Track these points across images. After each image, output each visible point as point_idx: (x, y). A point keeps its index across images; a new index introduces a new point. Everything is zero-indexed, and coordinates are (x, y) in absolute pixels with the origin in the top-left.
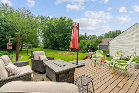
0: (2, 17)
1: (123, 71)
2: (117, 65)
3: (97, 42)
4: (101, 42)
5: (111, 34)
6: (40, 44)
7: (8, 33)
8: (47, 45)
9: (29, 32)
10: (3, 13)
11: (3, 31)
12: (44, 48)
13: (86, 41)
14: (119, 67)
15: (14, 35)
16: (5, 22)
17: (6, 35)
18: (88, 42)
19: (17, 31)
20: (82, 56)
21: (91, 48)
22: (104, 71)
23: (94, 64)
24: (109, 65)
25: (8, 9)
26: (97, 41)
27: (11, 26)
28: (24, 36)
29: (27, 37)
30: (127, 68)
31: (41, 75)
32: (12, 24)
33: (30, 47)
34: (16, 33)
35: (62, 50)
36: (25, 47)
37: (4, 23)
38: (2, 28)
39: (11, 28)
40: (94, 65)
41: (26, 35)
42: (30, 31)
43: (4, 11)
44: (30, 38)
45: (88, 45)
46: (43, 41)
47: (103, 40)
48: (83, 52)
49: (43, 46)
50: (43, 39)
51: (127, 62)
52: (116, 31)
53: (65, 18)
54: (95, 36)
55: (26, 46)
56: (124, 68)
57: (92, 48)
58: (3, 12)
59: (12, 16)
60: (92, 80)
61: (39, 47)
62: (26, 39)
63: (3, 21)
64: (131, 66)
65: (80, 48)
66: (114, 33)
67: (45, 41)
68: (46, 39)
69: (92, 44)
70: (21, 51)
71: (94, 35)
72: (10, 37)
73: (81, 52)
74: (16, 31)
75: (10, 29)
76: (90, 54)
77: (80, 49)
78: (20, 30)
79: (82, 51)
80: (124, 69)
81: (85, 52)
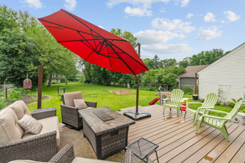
0: (20, 34)
1: (218, 132)
2: (207, 120)
3: (175, 72)
4: (183, 72)
5: (203, 57)
6: (79, 75)
7: (28, 59)
8: (91, 77)
9: (60, 57)
10: (22, 27)
11: (21, 56)
12: (86, 82)
13: (156, 70)
14: (210, 122)
15: (37, 62)
16: (24, 41)
17: (25, 62)
18: (160, 72)
19: (42, 55)
20: (148, 98)
21: (166, 83)
22: (184, 129)
23: (167, 115)
24: (193, 118)
25: (29, 21)
26: (176, 70)
27: (34, 48)
28: (53, 64)
29: (58, 65)
30: (227, 125)
31: (75, 133)
32: (34, 44)
33: (63, 81)
34: (40, 59)
35: (114, 86)
36: (55, 81)
37: (22, 44)
38: (20, 52)
39: (33, 51)
40: (168, 117)
41: (56, 61)
42: (62, 56)
43: (23, 24)
44: (62, 66)
45: (160, 78)
46: (84, 71)
47: (188, 69)
48: (151, 90)
49: (84, 79)
50: (84, 67)
51: (226, 115)
52: (212, 51)
53: (119, 31)
54: (174, 60)
55: (57, 79)
56: (220, 124)
57: (168, 84)
58: (21, 25)
59: (34, 32)
60: (156, 149)
61: (77, 80)
62: (57, 68)
63: (21, 41)
64: (237, 120)
65: (146, 82)
66: (210, 55)
67: (87, 70)
68: (89, 68)
69: (167, 77)
70: (48, 86)
71: (171, 60)
72: (32, 65)
73: (147, 90)
74: (40, 55)
75: (31, 53)
76: (161, 95)
77: (146, 85)
78: (47, 54)
79: (149, 89)
80: (221, 127)
81: (154, 90)
